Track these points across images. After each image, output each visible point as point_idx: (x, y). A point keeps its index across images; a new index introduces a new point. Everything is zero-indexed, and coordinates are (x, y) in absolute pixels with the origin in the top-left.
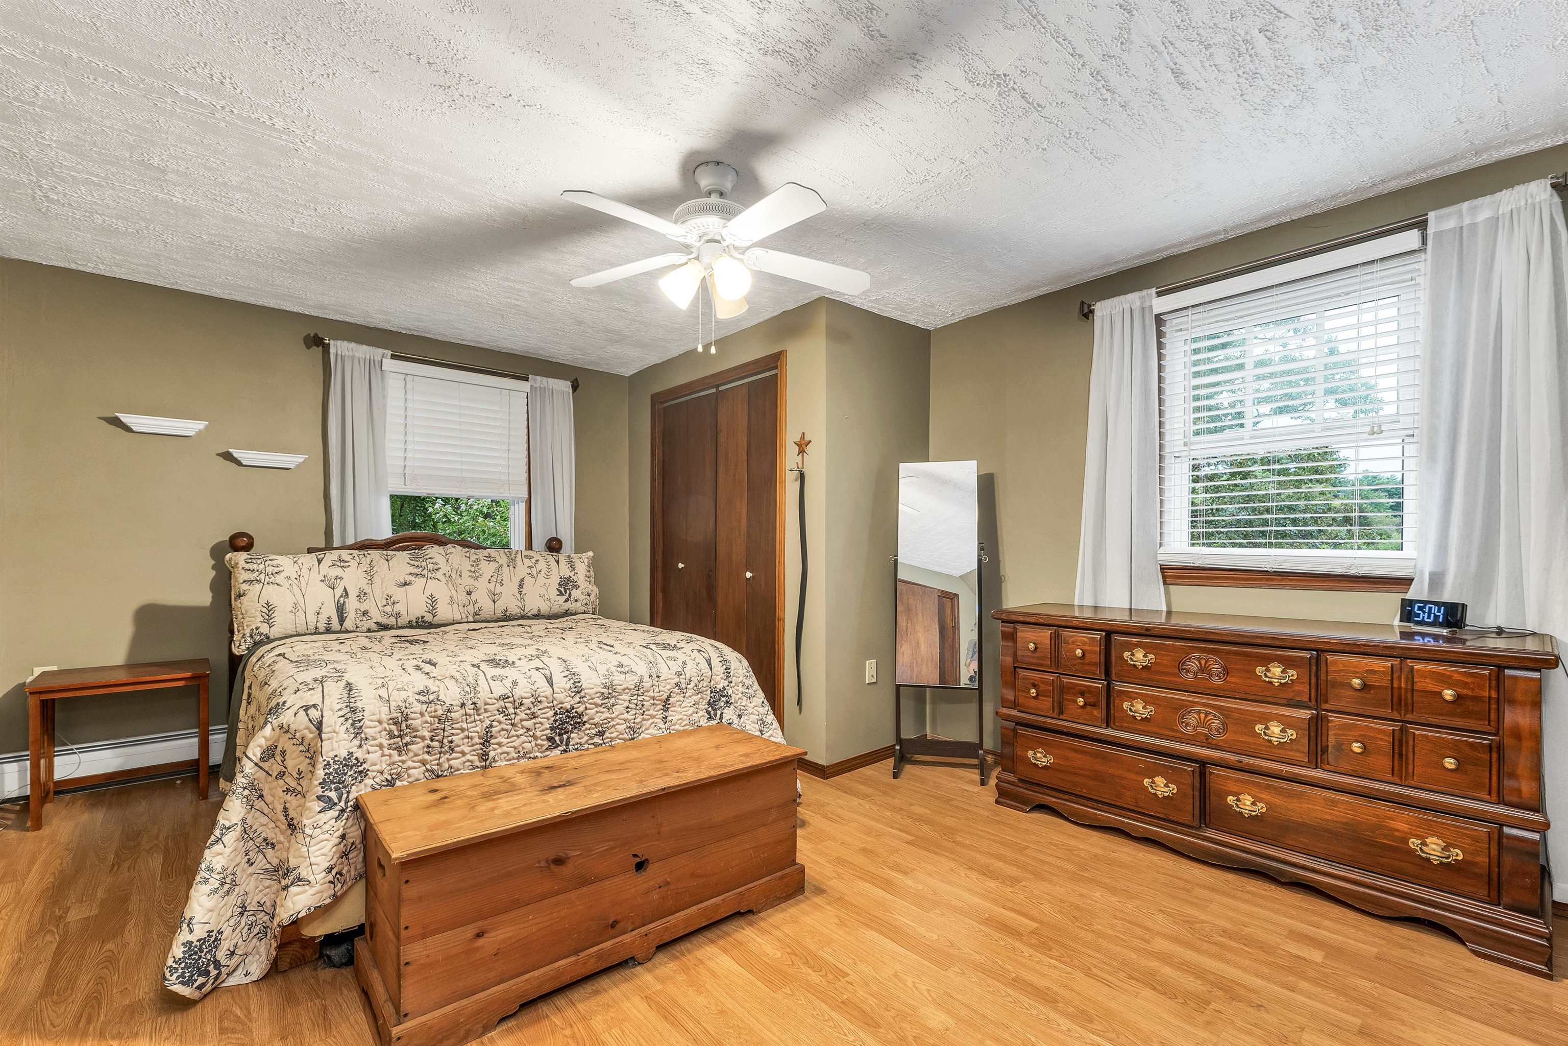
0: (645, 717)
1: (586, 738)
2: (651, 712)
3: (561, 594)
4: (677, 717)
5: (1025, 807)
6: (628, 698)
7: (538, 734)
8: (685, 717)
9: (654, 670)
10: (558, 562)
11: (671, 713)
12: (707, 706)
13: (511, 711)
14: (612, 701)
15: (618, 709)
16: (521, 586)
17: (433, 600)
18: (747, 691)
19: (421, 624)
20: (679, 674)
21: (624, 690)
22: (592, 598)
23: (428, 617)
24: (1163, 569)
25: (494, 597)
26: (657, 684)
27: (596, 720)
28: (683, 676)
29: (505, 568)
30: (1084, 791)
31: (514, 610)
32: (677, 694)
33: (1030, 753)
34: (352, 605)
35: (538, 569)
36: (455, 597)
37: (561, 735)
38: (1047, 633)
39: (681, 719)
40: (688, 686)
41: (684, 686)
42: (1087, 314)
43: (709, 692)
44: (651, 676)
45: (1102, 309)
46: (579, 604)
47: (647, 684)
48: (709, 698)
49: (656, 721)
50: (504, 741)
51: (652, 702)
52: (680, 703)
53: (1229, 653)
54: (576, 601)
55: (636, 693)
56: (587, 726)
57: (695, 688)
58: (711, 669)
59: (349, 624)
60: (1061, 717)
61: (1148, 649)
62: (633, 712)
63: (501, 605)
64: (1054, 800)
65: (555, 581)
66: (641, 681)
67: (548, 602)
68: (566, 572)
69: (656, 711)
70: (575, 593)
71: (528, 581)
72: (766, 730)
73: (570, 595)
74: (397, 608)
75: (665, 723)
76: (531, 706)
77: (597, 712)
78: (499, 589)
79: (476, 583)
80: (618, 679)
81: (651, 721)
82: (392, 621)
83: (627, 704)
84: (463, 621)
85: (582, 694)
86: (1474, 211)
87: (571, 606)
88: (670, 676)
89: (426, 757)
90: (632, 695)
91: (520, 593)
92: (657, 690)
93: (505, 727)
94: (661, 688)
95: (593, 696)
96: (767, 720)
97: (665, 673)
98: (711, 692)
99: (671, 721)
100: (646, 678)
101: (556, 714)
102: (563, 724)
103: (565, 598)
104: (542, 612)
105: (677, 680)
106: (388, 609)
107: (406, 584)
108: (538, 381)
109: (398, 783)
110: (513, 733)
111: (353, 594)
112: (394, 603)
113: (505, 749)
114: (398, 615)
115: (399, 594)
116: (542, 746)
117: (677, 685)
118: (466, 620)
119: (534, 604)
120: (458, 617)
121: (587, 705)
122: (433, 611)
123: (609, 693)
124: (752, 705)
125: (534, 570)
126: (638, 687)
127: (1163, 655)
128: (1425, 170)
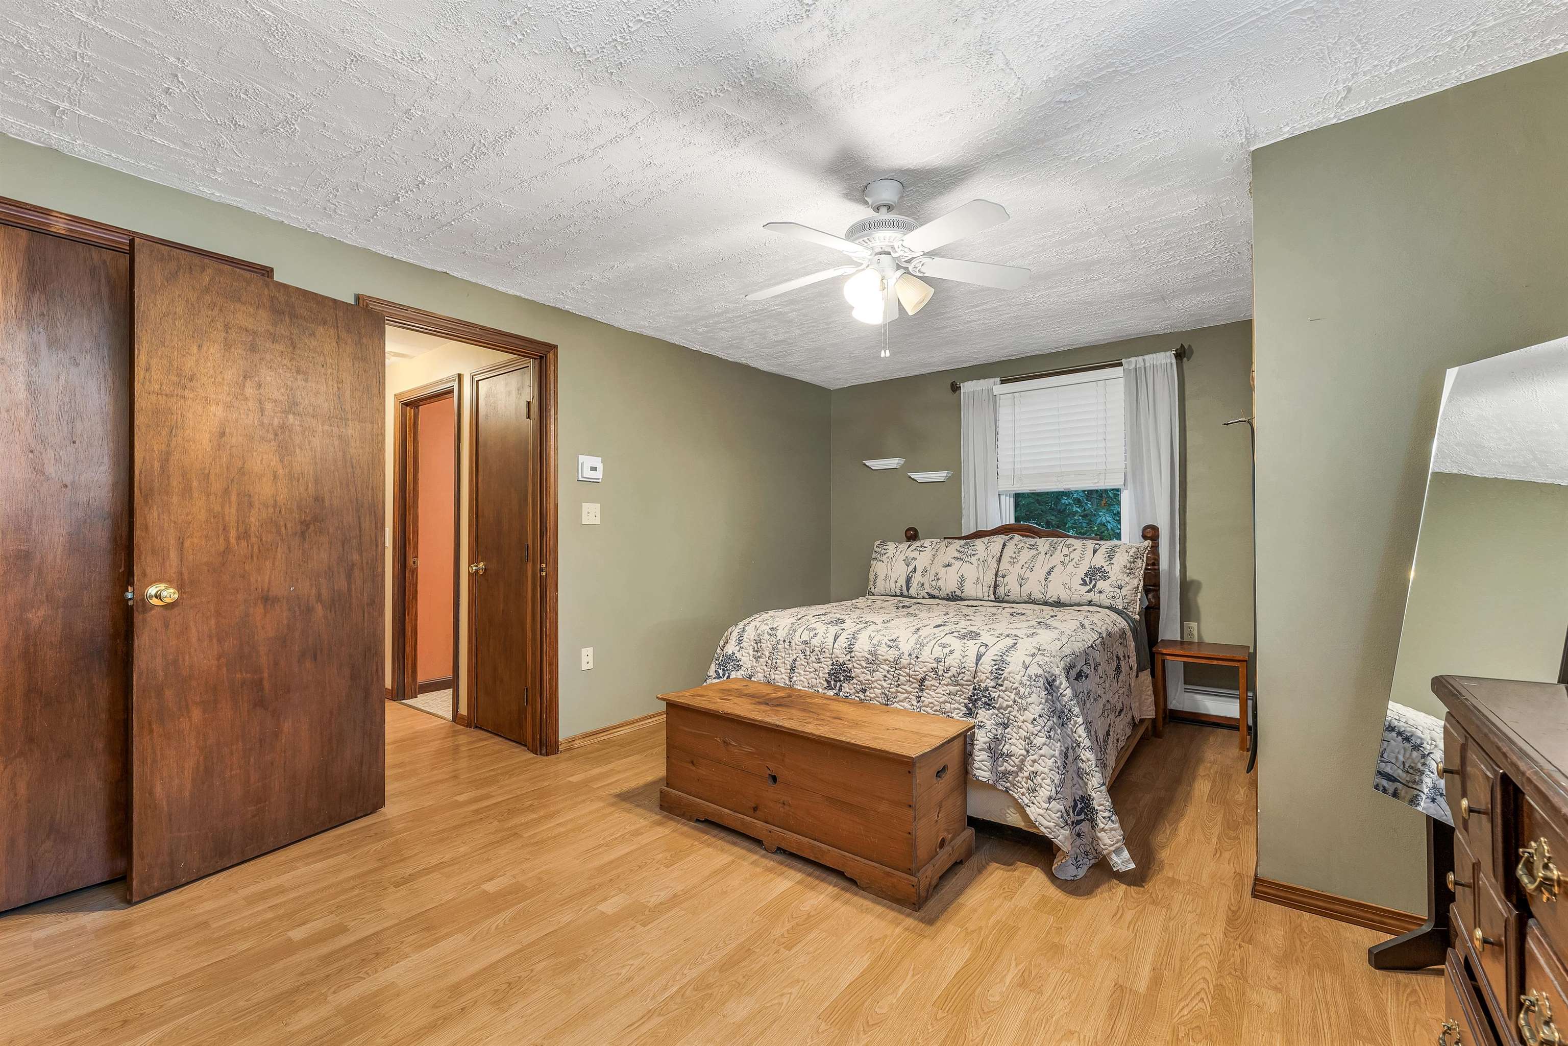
0: (899, 689)
1: (853, 691)
2: (906, 687)
3: (1084, 583)
4: (930, 700)
6: (887, 668)
7: (821, 675)
8: (936, 703)
9: (916, 651)
10: (1095, 551)
11: (925, 694)
12: (967, 701)
13: (808, 653)
14: (874, 667)
15: (878, 675)
16: (1049, 573)
17: (962, 578)
18: (1020, 700)
19: (953, 598)
20: (938, 660)
21: (885, 660)
22: (1124, 591)
23: (958, 593)
25: (1022, 581)
26: (914, 663)
27: (861, 679)
28: (942, 664)
29: (1042, 556)
31: (1037, 595)
32: (933, 678)
34: (917, 578)
35: (1072, 558)
36: (981, 578)
37: (835, 681)
39: (932, 703)
40: (945, 675)
41: (940, 673)
43: (971, 687)
44: (910, 655)
46: (1103, 596)
47: (904, 662)
48: (970, 693)
49: (911, 696)
50: (802, 672)
51: (908, 678)
52: (935, 688)
54: (1100, 592)
55: (894, 666)
56: (855, 681)
57: (953, 678)
58: (977, 664)
59: (913, 591)
62: (889, 682)
63: (1026, 589)
65: (1084, 568)
66: (900, 657)
67: (1068, 591)
68: (1100, 560)
69: (912, 688)
70: (1101, 585)
71: (1059, 569)
72: (1031, 752)
73: (1095, 586)
74: (940, 583)
75: (918, 702)
76: (819, 654)
77: (863, 673)
78: (1028, 574)
79: (1011, 568)
80: (882, 650)
81: (906, 695)
82: (936, 593)
83: (885, 673)
84: (985, 599)
85: (853, 654)
87: (1095, 597)
88: (929, 660)
89: (765, 668)
90: (892, 667)
91: (1046, 579)
92: (913, 669)
93: (803, 663)
94: (917, 668)
95: (860, 659)
96: (1035, 742)
97: (925, 655)
98: (975, 689)
99: (923, 702)
100: (906, 656)
101: (833, 664)
102: (837, 673)
103: (1088, 588)
104: (1062, 600)
105: (935, 665)
106: (934, 583)
107: (948, 565)
108: (1132, 362)
109: (753, 679)
110: (807, 668)
111: (919, 570)
112: (938, 579)
113: (802, 678)
114: (940, 589)
115: (942, 572)
116: (823, 685)
117: (934, 670)
118: (987, 599)
119: (1056, 591)
120: (980, 595)
121: (855, 664)
122: (961, 587)
123: (873, 661)
124: (1022, 718)
125: (1067, 558)
126: (896, 661)
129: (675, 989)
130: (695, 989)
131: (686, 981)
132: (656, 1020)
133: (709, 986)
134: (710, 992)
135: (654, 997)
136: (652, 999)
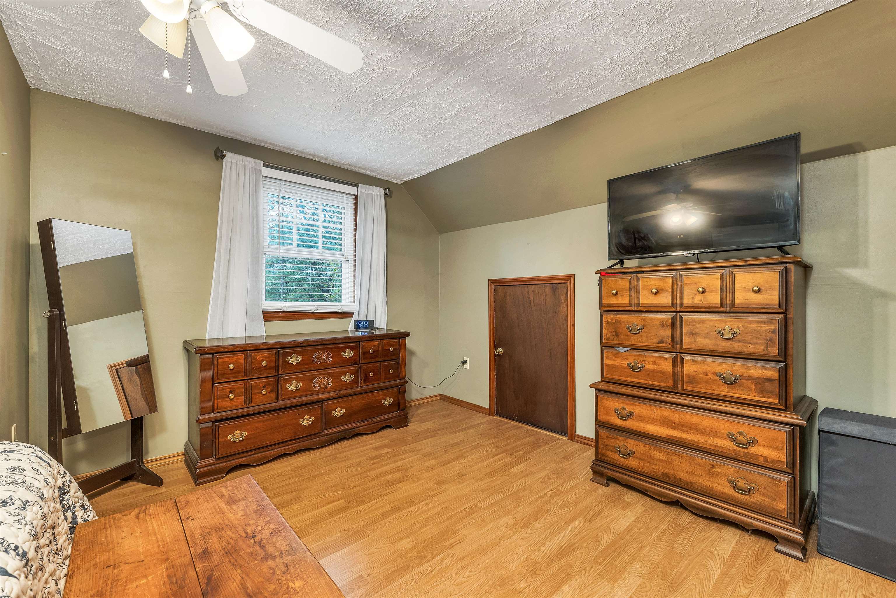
5: (222, 475)
24: (264, 313)
30: (267, 442)
33: (230, 437)
38: (241, 356)
42: (219, 156)
45: (230, 158)
53: (332, 348)
60: (250, 405)
61: (298, 353)
64: (244, 459)
86: (369, 189)
127: (305, 355)
128: (352, 166)
129: (437, 558)
130: (425, 557)
131: (430, 562)
132: (447, 544)
133: (417, 558)
134: (418, 555)
135: (449, 555)
136: (449, 554)
